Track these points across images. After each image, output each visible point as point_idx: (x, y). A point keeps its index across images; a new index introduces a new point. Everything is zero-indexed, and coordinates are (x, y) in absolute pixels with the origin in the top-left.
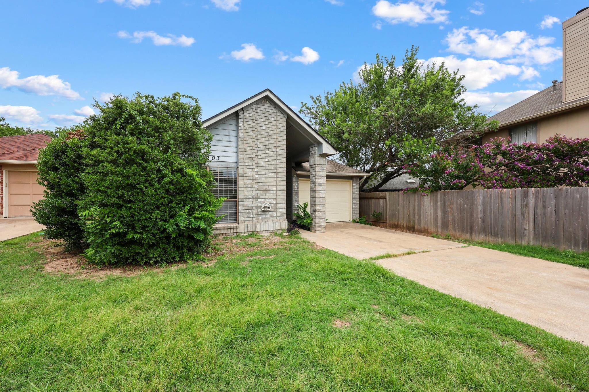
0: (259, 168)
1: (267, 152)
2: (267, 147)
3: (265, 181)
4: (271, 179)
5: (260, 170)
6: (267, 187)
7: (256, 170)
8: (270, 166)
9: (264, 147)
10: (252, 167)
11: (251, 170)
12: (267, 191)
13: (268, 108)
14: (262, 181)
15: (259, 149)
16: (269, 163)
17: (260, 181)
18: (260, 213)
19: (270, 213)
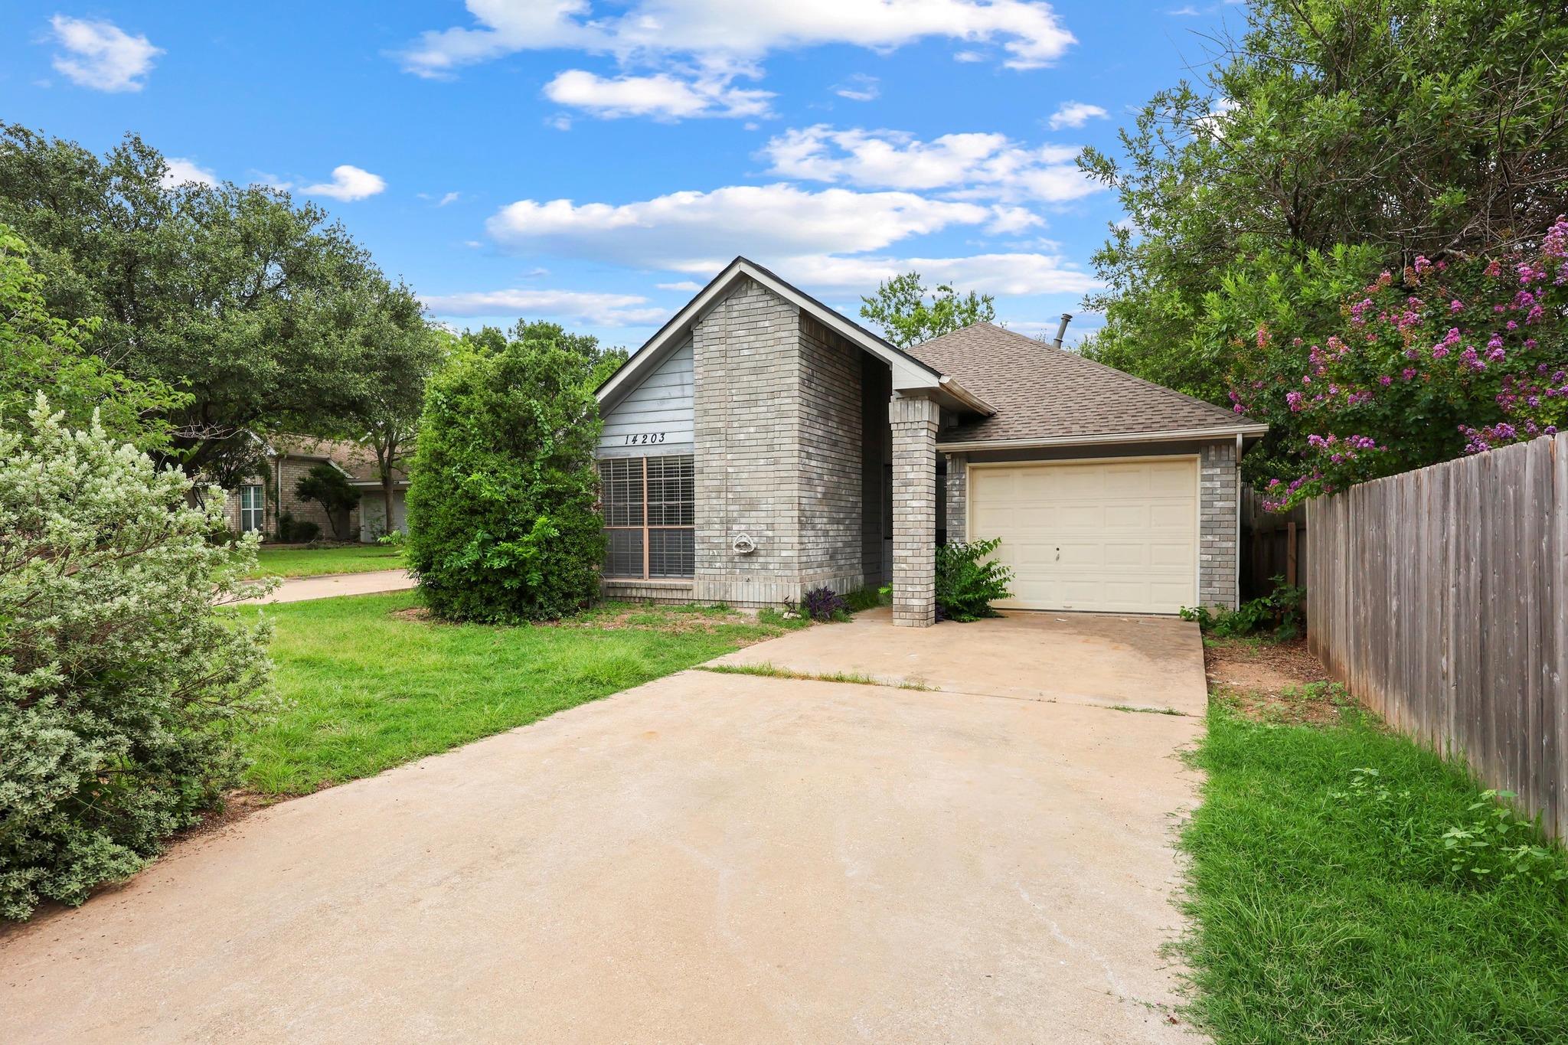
0: (735, 450)
1: (754, 410)
2: (753, 397)
3: (750, 482)
4: (763, 475)
5: (737, 456)
6: (754, 495)
7: (729, 457)
8: (760, 442)
9: (747, 397)
10: (719, 450)
11: (716, 457)
12: (752, 505)
13: (754, 299)
14: (742, 482)
15: (736, 405)
16: (758, 436)
17: (737, 482)
18: (737, 559)
19: (761, 560)
